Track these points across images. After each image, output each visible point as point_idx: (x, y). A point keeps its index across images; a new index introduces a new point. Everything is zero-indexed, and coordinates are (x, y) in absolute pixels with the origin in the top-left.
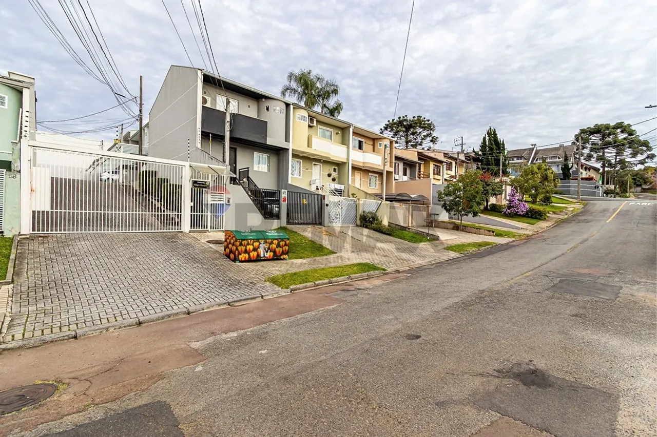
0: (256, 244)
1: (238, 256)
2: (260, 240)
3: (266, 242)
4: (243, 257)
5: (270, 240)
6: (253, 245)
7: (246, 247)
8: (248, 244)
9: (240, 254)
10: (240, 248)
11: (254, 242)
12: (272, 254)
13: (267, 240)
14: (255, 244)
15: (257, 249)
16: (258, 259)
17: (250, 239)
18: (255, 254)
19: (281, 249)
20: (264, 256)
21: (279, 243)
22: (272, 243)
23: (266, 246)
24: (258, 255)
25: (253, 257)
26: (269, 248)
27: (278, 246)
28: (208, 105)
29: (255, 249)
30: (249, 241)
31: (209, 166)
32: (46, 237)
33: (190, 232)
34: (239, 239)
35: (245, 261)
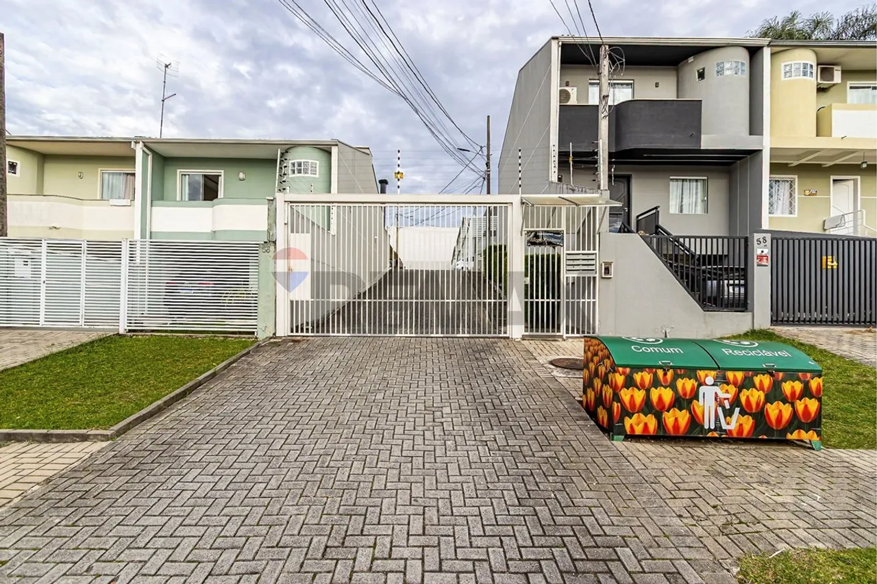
0: (686, 384)
1: (622, 420)
2: (701, 373)
3: (722, 380)
4: (636, 423)
5: (740, 375)
6: (673, 386)
7: (648, 391)
8: (656, 383)
9: (626, 412)
10: (626, 395)
11: (676, 377)
12: (748, 423)
13: (730, 375)
14: (680, 383)
15: (690, 401)
16: (695, 435)
17: (660, 367)
18: (683, 417)
19: (787, 411)
20: (718, 428)
21: (776, 385)
22: (747, 383)
23: (726, 393)
24: (694, 422)
25: (676, 426)
26: (736, 402)
27: (775, 394)
28: (573, 101)
29: (681, 402)
30: (660, 373)
31: (561, 196)
32: (298, 341)
33: (524, 338)
34: (624, 366)
35: (645, 437)
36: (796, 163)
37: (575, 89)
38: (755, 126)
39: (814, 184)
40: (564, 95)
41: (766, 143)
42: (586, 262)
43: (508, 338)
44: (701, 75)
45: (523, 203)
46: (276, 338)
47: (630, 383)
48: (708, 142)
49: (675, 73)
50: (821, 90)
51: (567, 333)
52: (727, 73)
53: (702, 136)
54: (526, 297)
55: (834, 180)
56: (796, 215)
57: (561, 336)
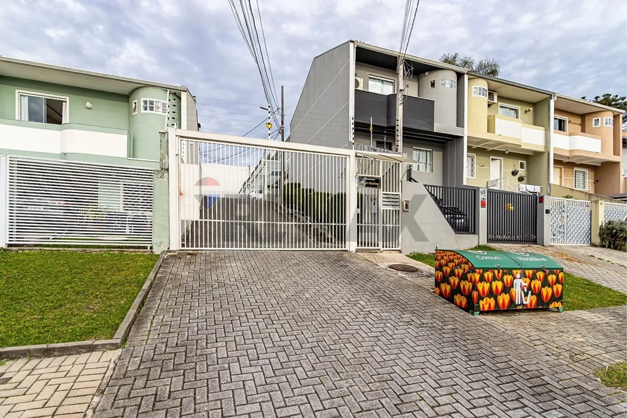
0: (508, 278)
1: (478, 303)
2: (514, 272)
3: (524, 275)
4: (486, 303)
5: (531, 272)
6: (502, 280)
7: (491, 283)
8: (494, 278)
9: (481, 298)
10: (480, 286)
11: (504, 274)
12: (534, 298)
13: (527, 272)
14: (505, 278)
15: (510, 289)
16: (512, 309)
17: (496, 269)
18: (506, 298)
19: (550, 290)
20: (522, 304)
21: (546, 277)
22: (533, 277)
23: (525, 283)
24: (512, 301)
25: (503, 304)
26: (529, 288)
27: (545, 283)
28: (361, 88)
29: (507, 289)
30: (496, 272)
31: (380, 153)
32: (195, 254)
33: (357, 251)
34: (480, 269)
35: (489, 312)
36: (476, 146)
37: (362, 79)
38: (460, 123)
39: (483, 159)
40: (357, 83)
41: (466, 133)
42: (394, 200)
43: (347, 251)
44: (433, 85)
45: (356, 156)
46: (170, 252)
47: (482, 279)
48: (438, 128)
49: (416, 80)
50: (489, 106)
51: (383, 247)
52: (446, 86)
53: (435, 124)
54: (358, 222)
55: (492, 159)
56: (474, 178)
57: (379, 250)
